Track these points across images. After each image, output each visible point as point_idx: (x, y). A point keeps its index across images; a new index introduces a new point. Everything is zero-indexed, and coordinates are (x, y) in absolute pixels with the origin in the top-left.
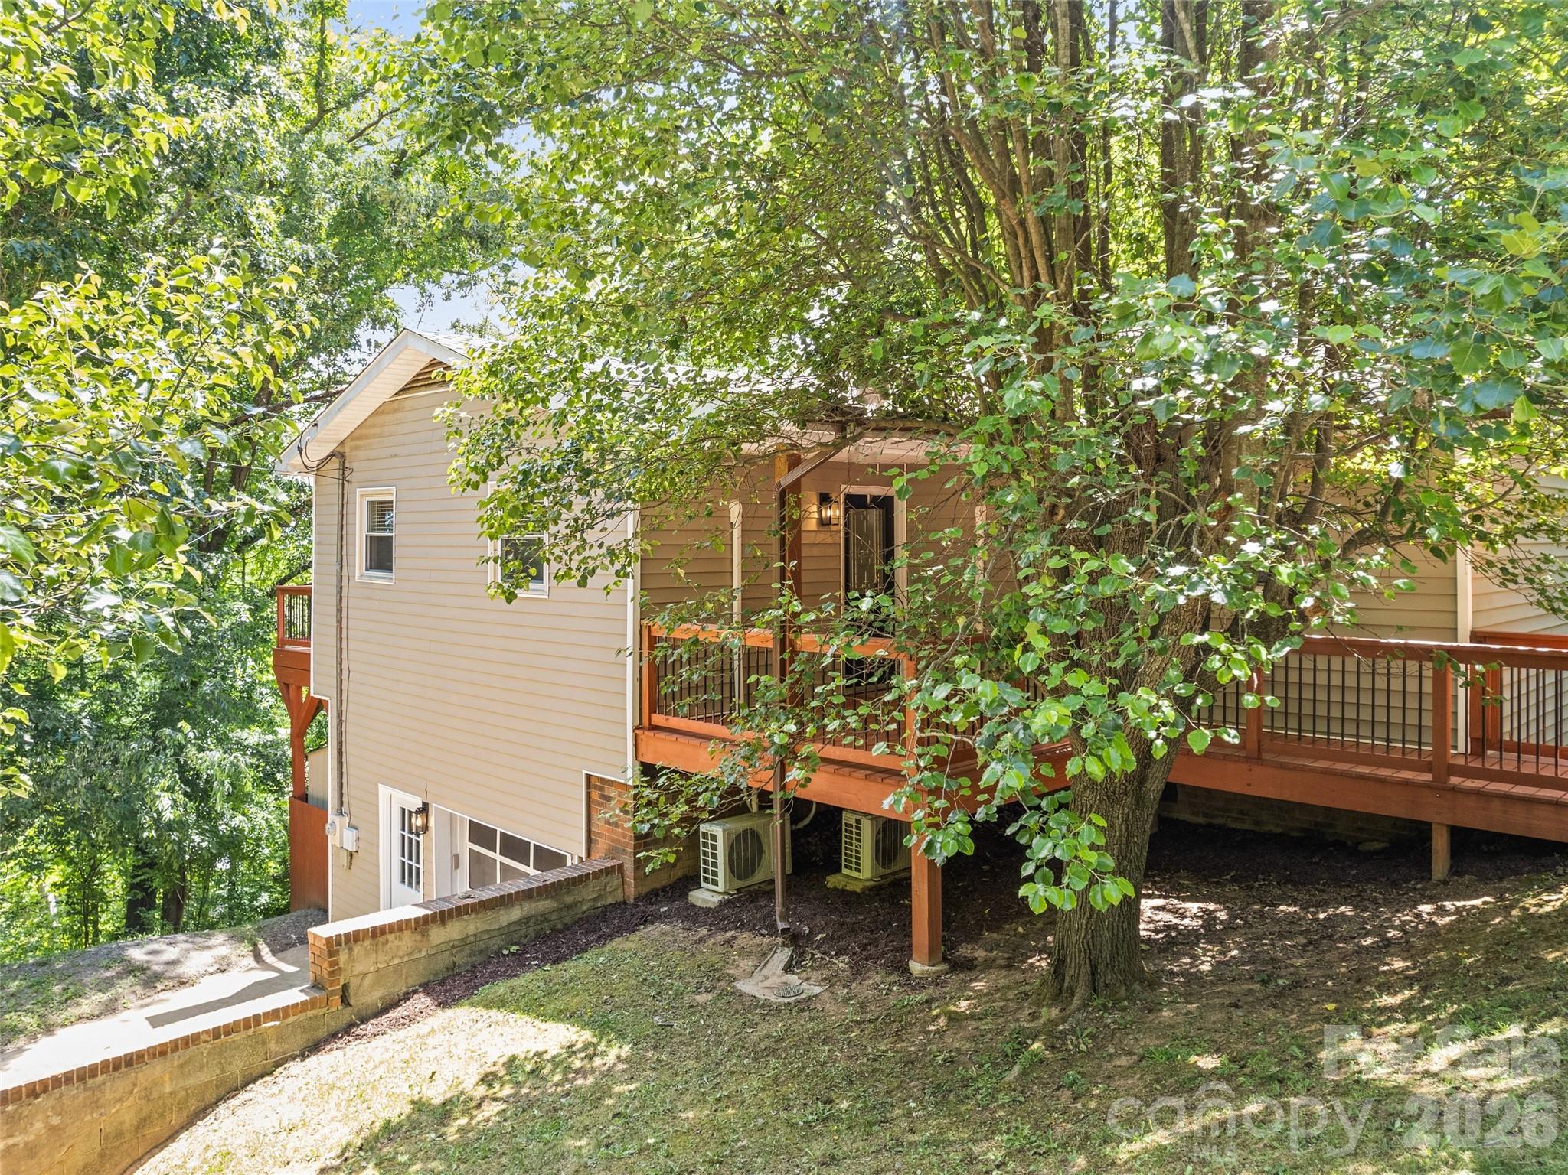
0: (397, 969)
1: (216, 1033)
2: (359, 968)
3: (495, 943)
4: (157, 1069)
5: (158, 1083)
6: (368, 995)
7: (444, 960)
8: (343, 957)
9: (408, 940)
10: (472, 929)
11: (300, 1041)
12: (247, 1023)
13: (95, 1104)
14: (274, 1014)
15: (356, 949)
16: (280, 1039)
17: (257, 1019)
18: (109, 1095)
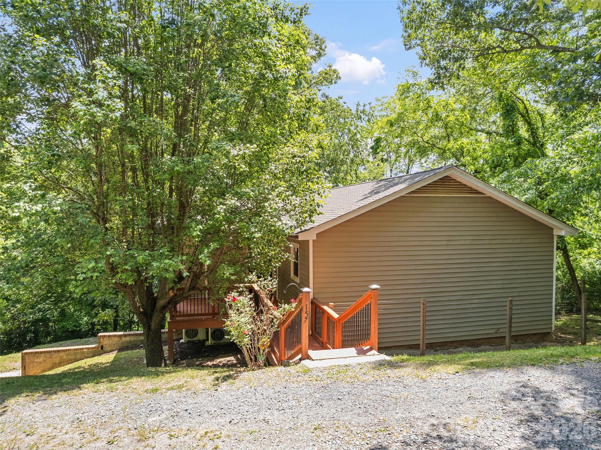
0: (114, 344)
1: (74, 350)
2: (105, 343)
3: (139, 343)
4: (63, 354)
5: (63, 356)
6: (106, 348)
7: (126, 344)
8: (101, 340)
9: (117, 339)
10: (132, 339)
11: (92, 355)
12: (81, 349)
13: (51, 357)
14: (87, 348)
15: (105, 339)
16: (87, 353)
17: (83, 349)
18: (54, 356)
